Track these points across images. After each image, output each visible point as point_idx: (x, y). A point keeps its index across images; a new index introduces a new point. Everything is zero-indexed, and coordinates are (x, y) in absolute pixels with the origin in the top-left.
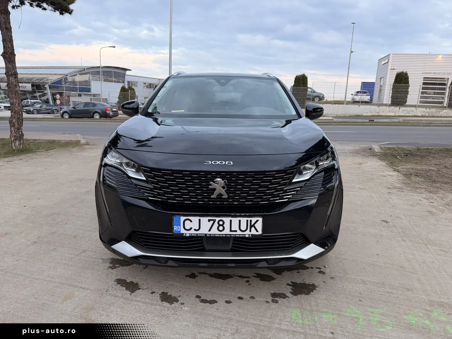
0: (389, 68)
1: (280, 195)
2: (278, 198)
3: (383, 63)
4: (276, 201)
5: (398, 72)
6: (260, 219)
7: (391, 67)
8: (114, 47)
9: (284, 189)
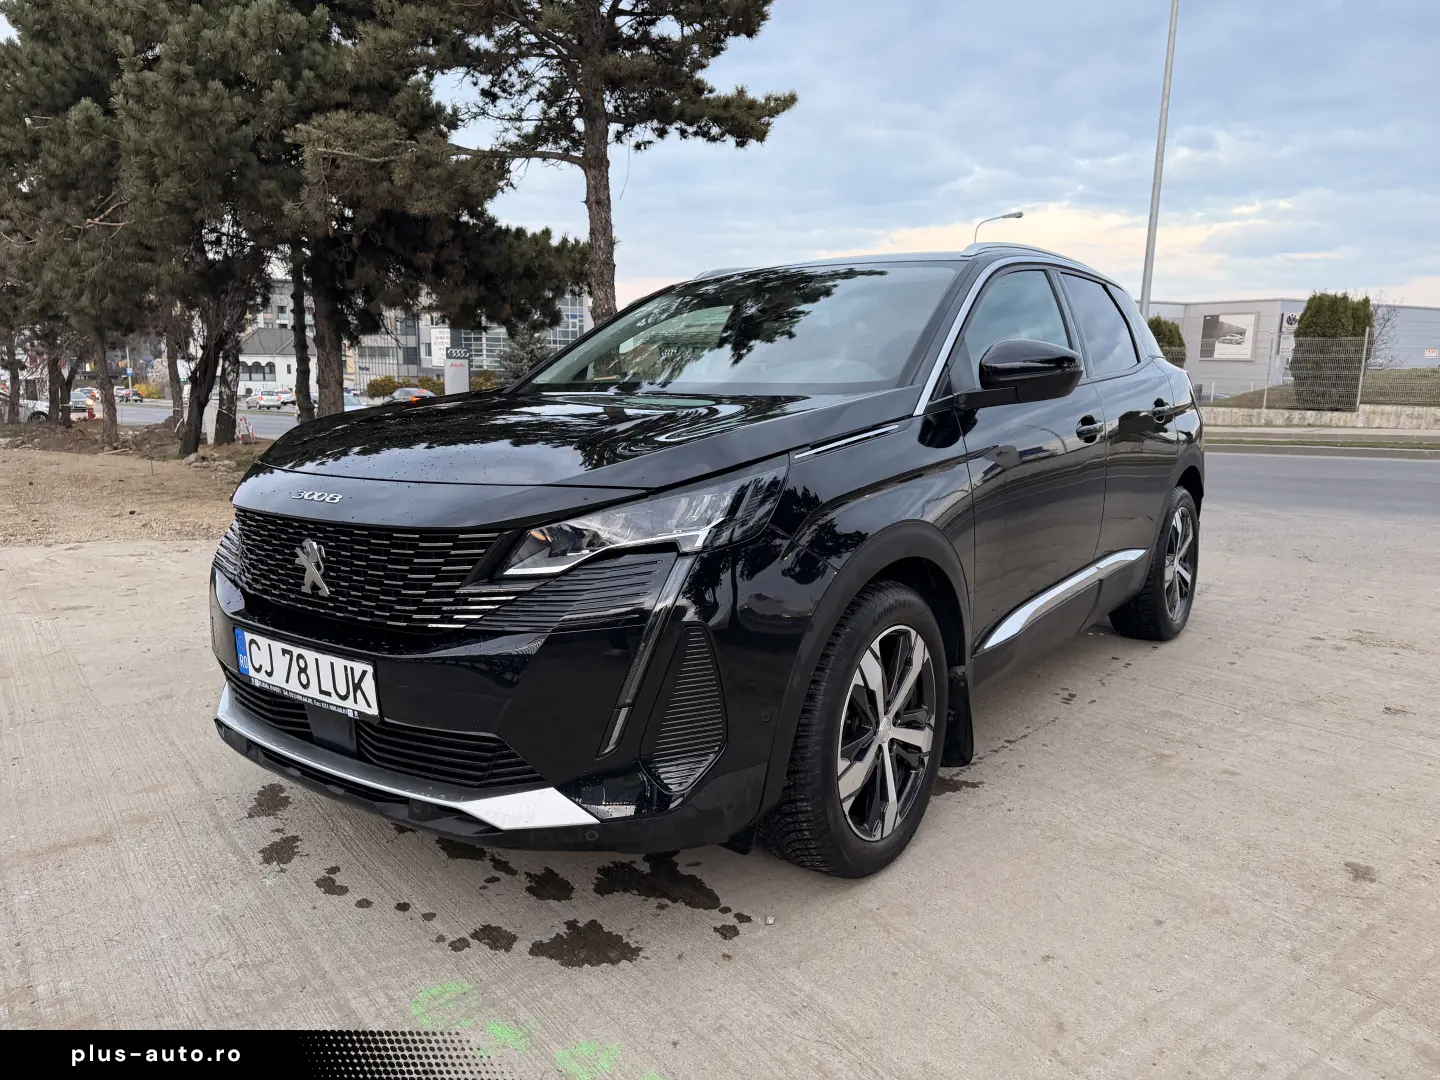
1: (445, 608)
2: (436, 617)
4: (430, 625)
6: (370, 669)
8: (1019, 215)
9: (457, 592)
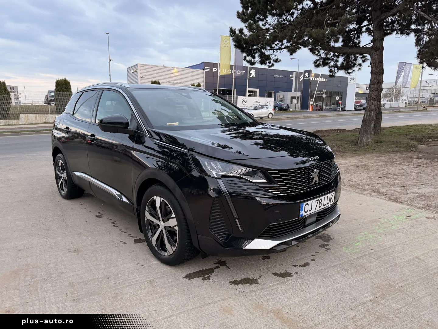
0: (139, 76)
3: (132, 71)
5: (152, 81)
6: (334, 193)
7: (141, 76)
